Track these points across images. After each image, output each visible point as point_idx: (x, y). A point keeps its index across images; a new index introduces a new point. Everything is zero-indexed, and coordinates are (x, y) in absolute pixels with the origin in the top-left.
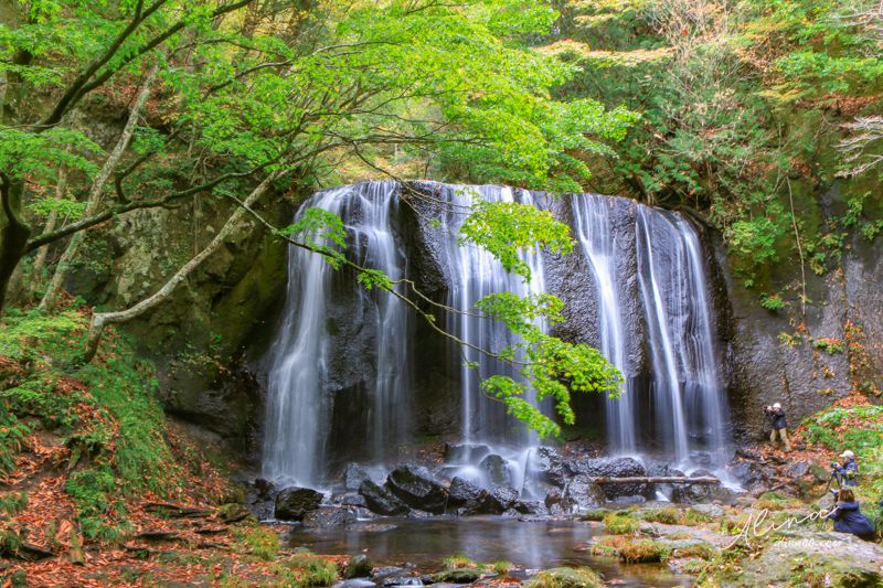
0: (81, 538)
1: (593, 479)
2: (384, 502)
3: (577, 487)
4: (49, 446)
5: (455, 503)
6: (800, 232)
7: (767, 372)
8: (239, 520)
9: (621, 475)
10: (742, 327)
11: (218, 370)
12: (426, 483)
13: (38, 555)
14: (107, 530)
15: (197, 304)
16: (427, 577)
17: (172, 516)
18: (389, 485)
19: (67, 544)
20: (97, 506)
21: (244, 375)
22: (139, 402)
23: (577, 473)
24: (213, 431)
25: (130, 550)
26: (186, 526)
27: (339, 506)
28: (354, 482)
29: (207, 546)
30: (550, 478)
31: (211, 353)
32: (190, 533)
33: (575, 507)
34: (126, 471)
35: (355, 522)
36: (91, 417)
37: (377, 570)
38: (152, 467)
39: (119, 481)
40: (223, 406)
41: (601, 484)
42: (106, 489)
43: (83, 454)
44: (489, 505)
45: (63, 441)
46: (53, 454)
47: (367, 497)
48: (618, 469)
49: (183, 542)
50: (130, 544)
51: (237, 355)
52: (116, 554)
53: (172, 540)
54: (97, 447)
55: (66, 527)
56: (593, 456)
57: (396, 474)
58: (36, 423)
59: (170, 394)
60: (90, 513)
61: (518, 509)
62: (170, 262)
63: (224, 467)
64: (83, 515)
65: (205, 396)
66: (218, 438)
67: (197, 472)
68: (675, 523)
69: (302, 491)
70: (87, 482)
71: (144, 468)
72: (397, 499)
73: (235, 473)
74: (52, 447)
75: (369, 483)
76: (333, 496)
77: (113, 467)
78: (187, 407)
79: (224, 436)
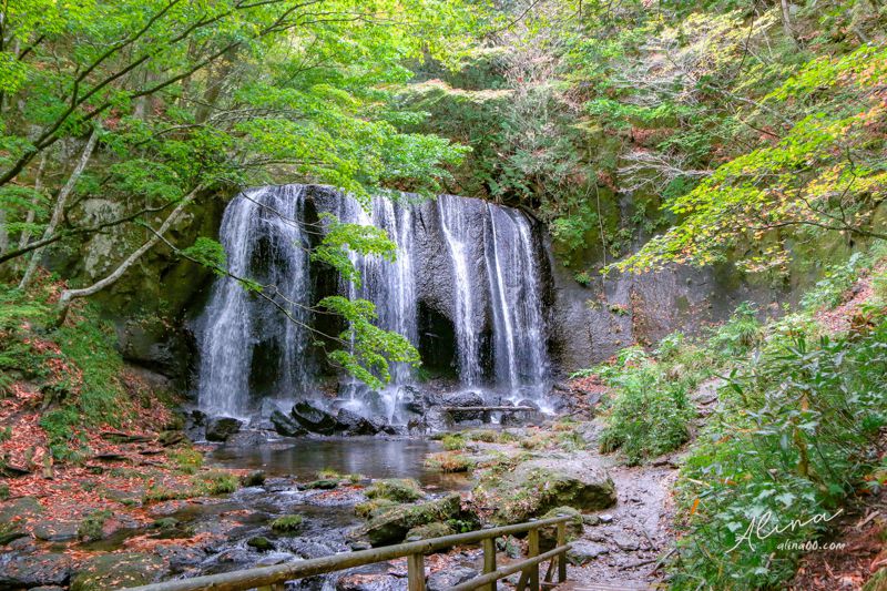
0: (52, 460)
1: (445, 408)
2: (289, 427)
3: (432, 414)
4: (27, 391)
5: (341, 427)
6: (604, 226)
7: (578, 328)
8: (175, 443)
9: (465, 406)
10: (560, 295)
11: (164, 327)
12: (319, 412)
13: (18, 473)
14: (71, 453)
15: (149, 277)
16: (302, 485)
17: (123, 442)
18: (293, 414)
19: (41, 464)
20: (65, 437)
21: (185, 331)
22: (102, 355)
23: (434, 404)
24: (162, 374)
25: (88, 468)
26: (132, 449)
27: (255, 430)
28: (267, 412)
29: (147, 464)
30: (412, 408)
31: (159, 315)
32: (135, 455)
33: (428, 429)
34: (87, 409)
35: (266, 442)
36: (61, 369)
37: (268, 480)
38: (108, 405)
39: (82, 416)
40: (169, 355)
41: (451, 412)
42: (71, 423)
43: (53, 398)
44: (366, 428)
45: (38, 388)
46: (31, 398)
47: (276, 424)
48: (464, 401)
49: (129, 462)
50: (89, 463)
51: (180, 316)
52: (78, 470)
53: (121, 460)
54: (64, 393)
55: (40, 452)
56: (448, 390)
57: (299, 407)
58: (17, 375)
59: (127, 346)
60: (58, 441)
61: (386, 431)
62: (126, 247)
63: (169, 401)
64: (53, 443)
65: (155, 348)
66: (165, 379)
67: (147, 406)
68: (493, 441)
69: (227, 420)
70: (56, 419)
71: (102, 406)
72: (298, 424)
73: (177, 406)
74: (29, 392)
75: (277, 413)
76: (251, 423)
77: (78, 406)
78: (141, 356)
79: (170, 378)
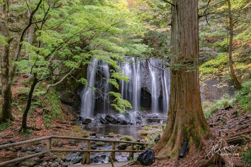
0: (45, 127)
1: (147, 118)
2: (104, 122)
3: (144, 120)
4: (39, 110)
5: (118, 122)
8: (74, 124)
9: (153, 118)
11: (72, 94)
12: (112, 118)
13: (38, 130)
14: (50, 126)
15: (69, 80)
16: (105, 136)
17: (62, 124)
18: (106, 118)
19: (43, 128)
20: (48, 122)
21: (78, 95)
22: (56, 101)
23: (144, 117)
24: (71, 106)
25: (54, 130)
26: (64, 125)
27: (95, 122)
28: (99, 117)
29: (67, 129)
31: (71, 90)
32: (65, 127)
33: (141, 124)
34: (53, 115)
35: (98, 126)
36: (47, 105)
37: (97, 135)
38: (58, 114)
39: (52, 117)
40: (73, 101)
41: (149, 120)
42: (50, 118)
43: (46, 112)
44: (124, 123)
45: (42, 109)
46: (40, 112)
47: (101, 121)
48: (153, 117)
49: (63, 128)
50: (54, 128)
51: (76, 91)
52: (51, 130)
53: (61, 128)
54: (48, 111)
55: (43, 125)
56: (149, 113)
57: (107, 116)
58: (37, 106)
59: (62, 99)
60: (47, 123)
61: (130, 124)
63: (73, 114)
64: (45, 123)
65: (70, 99)
66: (72, 107)
67: (67, 115)
69: (88, 119)
70: (46, 117)
71: (57, 114)
72: (106, 121)
73: (75, 115)
74: (40, 110)
75: (101, 118)
76: (94, 120)
77: (51, 114)
78: (66, 101)
79: (73, 107)
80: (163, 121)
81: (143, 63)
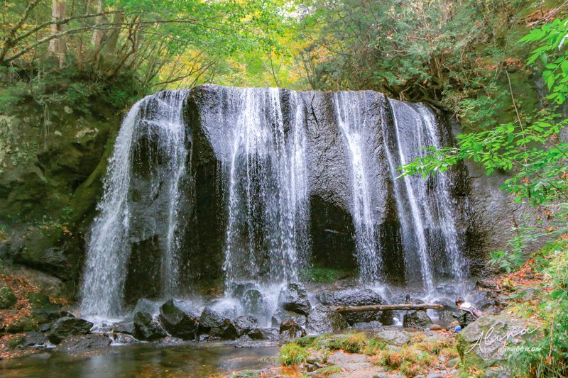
2: (146, 330)
3: (317, 315)
5: (201, 330)
6: (519, 109)
7: (500, 218)
9: (360, 305)
10: (476, 184)
11: (63, 232)
12: (181, 314)
18: (161, 317)
21: (79, 235)
24: (55, 276)
27: (111, 332)
31: (62, 222)
40: (63, 258)
44: (231, 331)
47: (137, 326)
48: (358, 299)
51: (79, 221)
57: (164, 308)
59: (21, 250)
61: (251, 335)
62: (19, 155)
65: (50, 252)
66: (60, 282)
69: (72, 321)
72: (158, 326)
75: (140, 314)
78: (36, 259)
79: (64, 280)
80: (402, 314)
81: (314, 105)
